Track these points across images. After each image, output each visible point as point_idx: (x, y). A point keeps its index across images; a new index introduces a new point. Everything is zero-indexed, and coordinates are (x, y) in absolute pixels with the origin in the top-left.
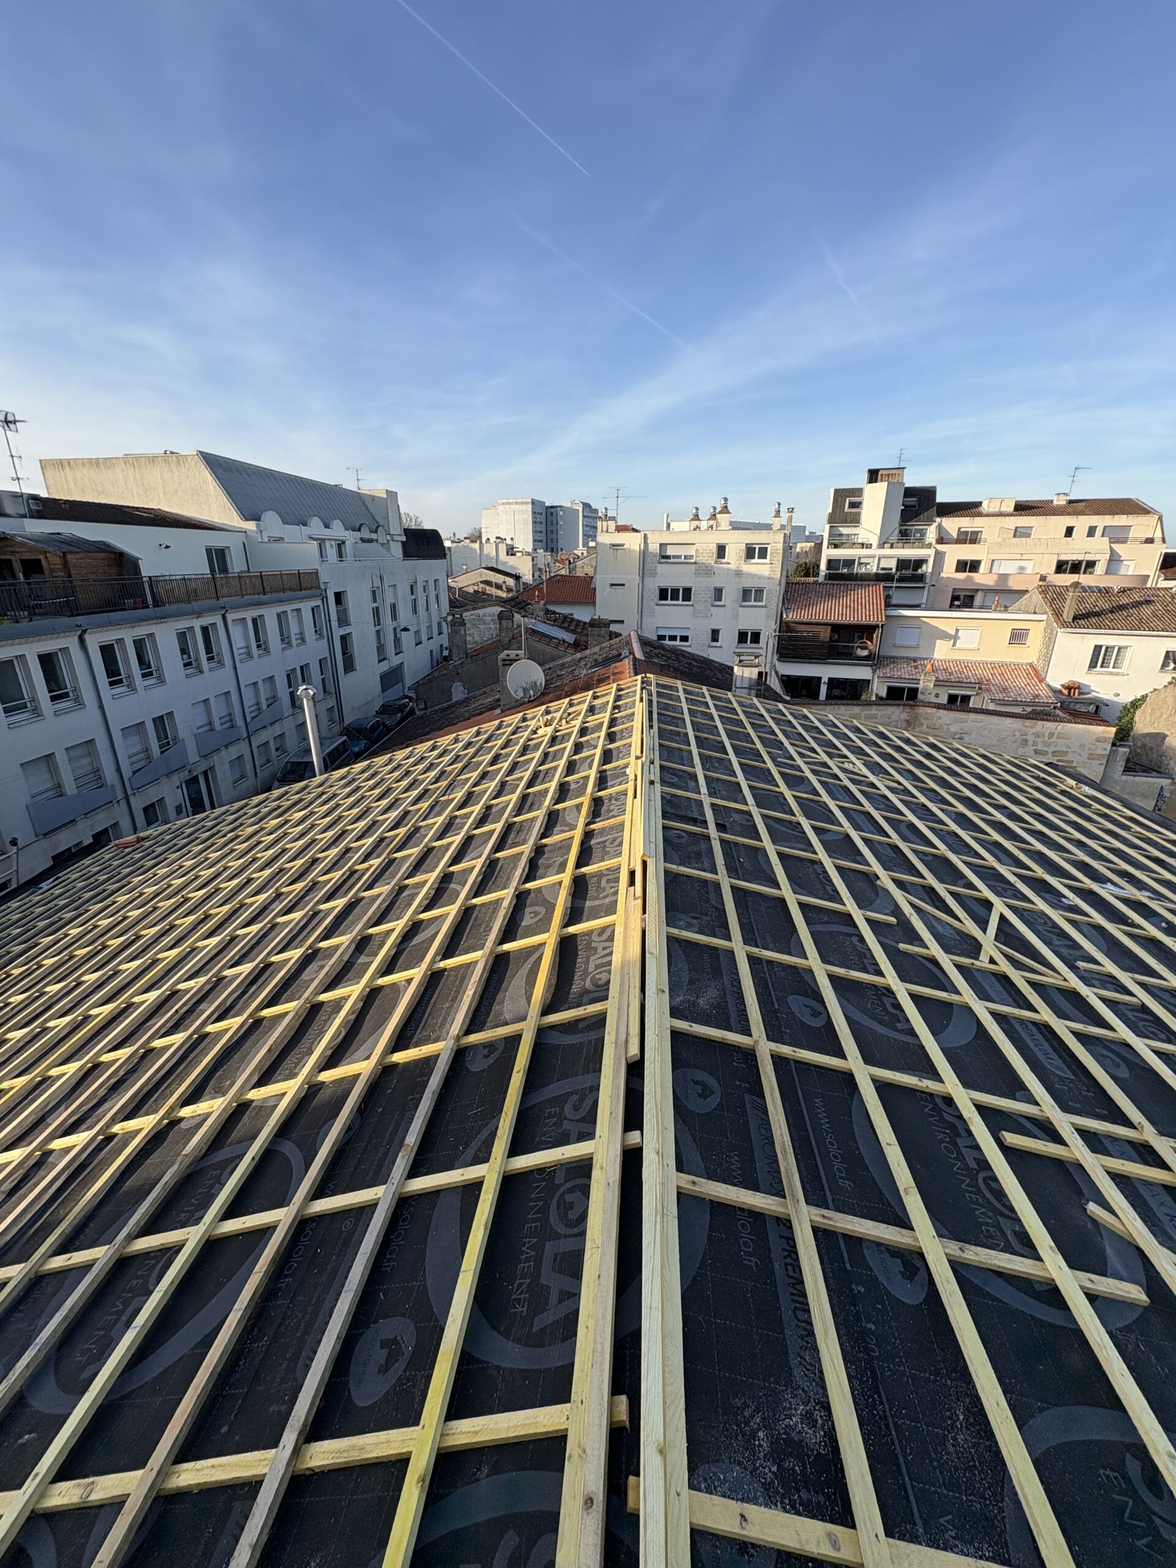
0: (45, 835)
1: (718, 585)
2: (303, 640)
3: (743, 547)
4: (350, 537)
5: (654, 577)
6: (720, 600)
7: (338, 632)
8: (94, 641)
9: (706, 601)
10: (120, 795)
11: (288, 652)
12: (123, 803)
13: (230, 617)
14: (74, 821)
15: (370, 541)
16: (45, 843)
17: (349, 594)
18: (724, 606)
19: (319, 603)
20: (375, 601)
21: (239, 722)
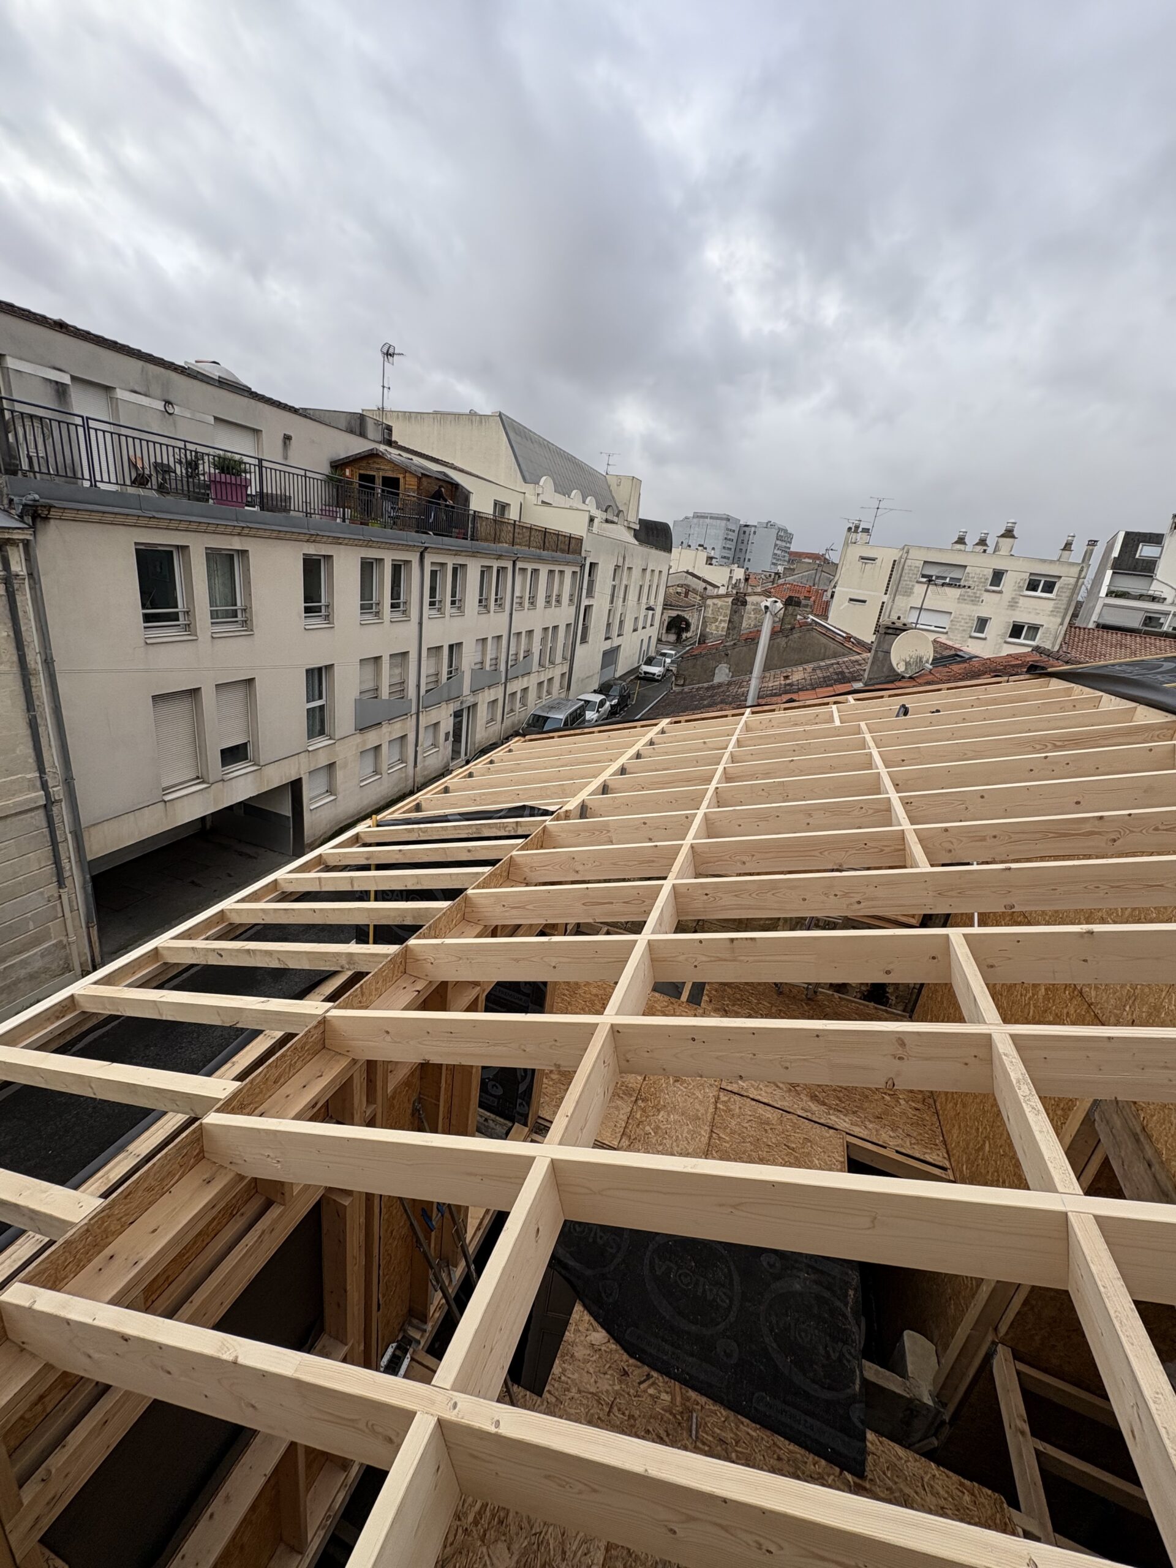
0: (361, 730)
1: (984, 615)
2: (558, 601)
3: (1026, 576)
4: (599, 515)
5: (909, 596)
6: (982, 632)
7: (585, 602)
8: (429, 559)
9: (964, 630)
10: (414, 710)
11: (548, 610)
12: (414, 717)
13: (519, 565)
14: (380, 723)
15: (612, 522)
16: (358, 738)
17: (600, 566)
18: (985, 639)
19: (578, 569)
20: (614, 580)
21: (503, 668)
